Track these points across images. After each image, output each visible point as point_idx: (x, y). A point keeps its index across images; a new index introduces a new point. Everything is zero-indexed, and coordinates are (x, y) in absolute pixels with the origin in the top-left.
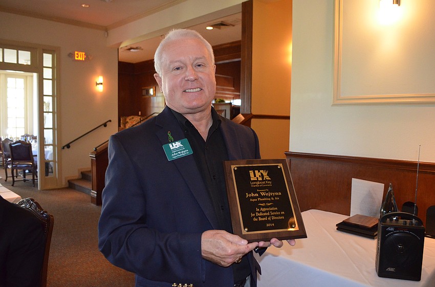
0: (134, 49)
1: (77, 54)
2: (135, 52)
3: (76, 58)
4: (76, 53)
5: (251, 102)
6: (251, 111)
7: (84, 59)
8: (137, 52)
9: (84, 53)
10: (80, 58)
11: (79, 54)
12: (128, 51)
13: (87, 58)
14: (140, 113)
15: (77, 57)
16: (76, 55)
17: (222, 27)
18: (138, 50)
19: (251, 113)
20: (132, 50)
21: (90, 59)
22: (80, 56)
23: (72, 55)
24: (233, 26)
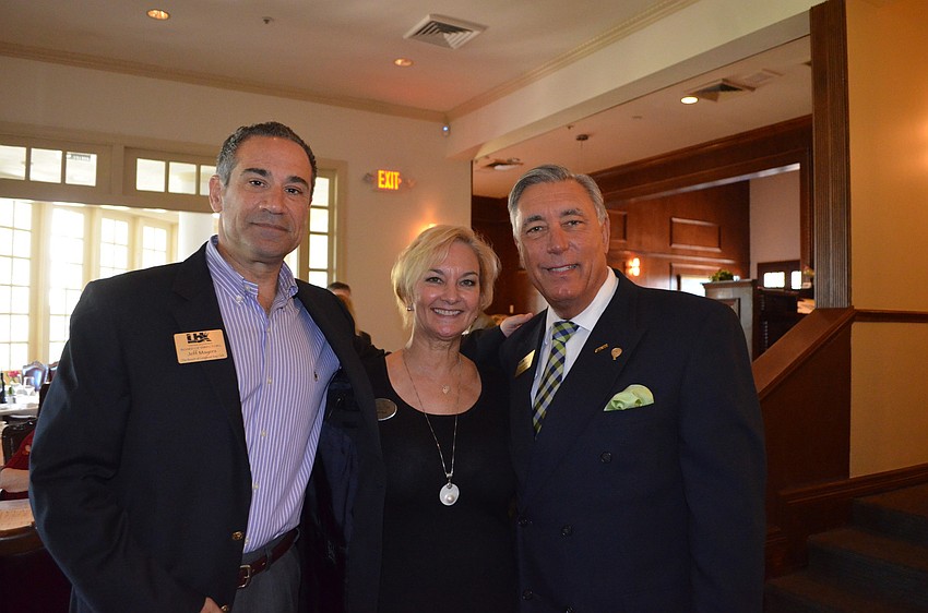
0: (502, 164)
1: (383, 176)
2: (504, 171)
3: (381, 186)
4: (381, 172)
5: (849, 275)
6: (849, 300)
7: (397, 187)
8: (509, 170)
9: (397, 174)
10: (388, 185)
11: (388, 176)
12: (490, 170)
13: (404, 184)
14: (512, 308)
15: (384, 183)
16: (381, 179)
17: (722, 94)
18: (513, 166)
19: (851, 307)
20: (498, 167)
21: (412, 185)
22: (389, 181)
23: (371, 179)
24: (753, 89)
